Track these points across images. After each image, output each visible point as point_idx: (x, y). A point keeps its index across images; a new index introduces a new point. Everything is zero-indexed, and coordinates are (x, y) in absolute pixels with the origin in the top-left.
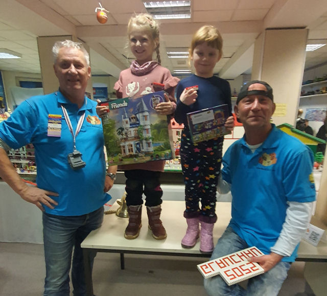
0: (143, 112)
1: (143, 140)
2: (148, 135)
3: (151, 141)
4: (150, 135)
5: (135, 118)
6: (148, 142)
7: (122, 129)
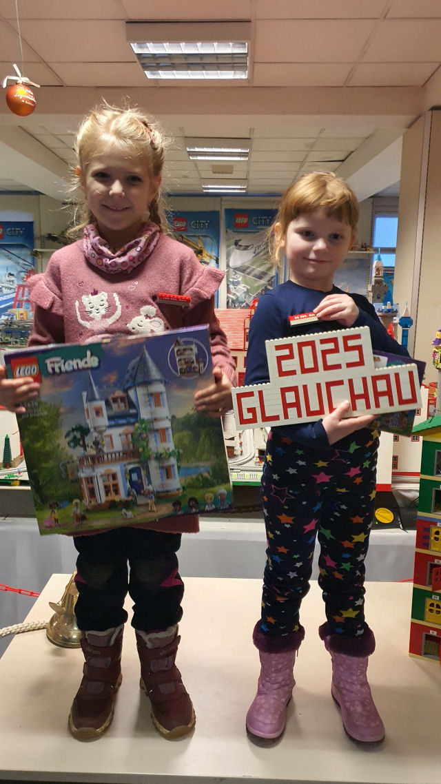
0: (147, 382)
1: (149, 458)
2: (166, 445)
3: (173, 461)
4: (170, 445)
5: (122, 399)
6: (166, 464)
7: (84, 431)
